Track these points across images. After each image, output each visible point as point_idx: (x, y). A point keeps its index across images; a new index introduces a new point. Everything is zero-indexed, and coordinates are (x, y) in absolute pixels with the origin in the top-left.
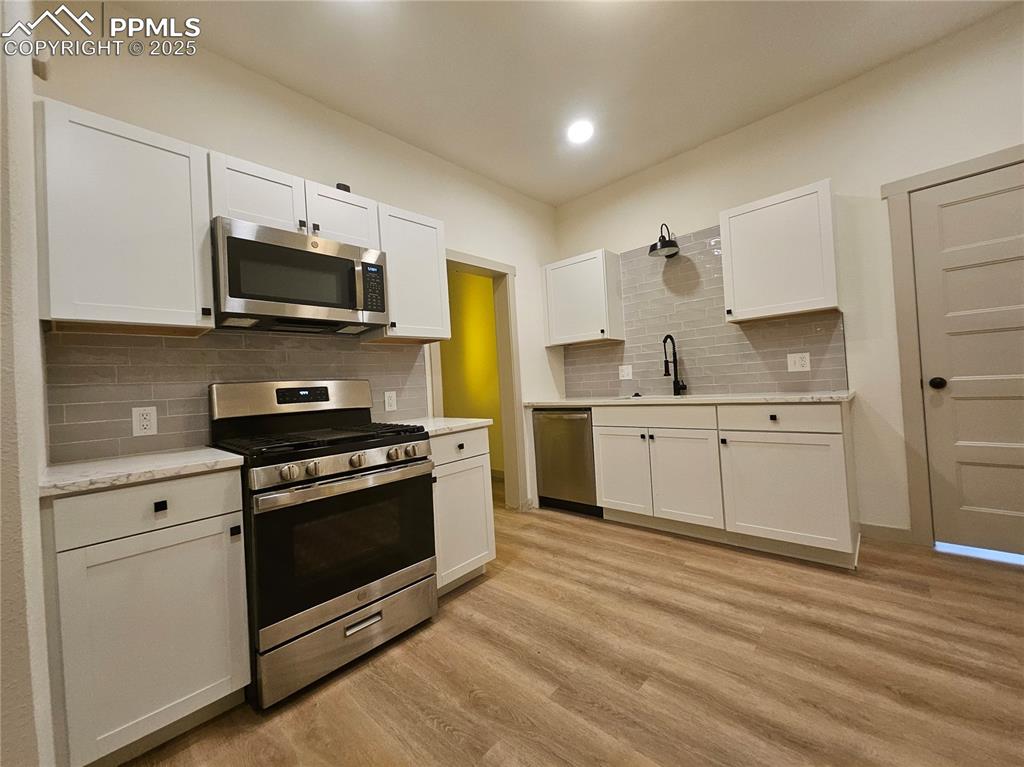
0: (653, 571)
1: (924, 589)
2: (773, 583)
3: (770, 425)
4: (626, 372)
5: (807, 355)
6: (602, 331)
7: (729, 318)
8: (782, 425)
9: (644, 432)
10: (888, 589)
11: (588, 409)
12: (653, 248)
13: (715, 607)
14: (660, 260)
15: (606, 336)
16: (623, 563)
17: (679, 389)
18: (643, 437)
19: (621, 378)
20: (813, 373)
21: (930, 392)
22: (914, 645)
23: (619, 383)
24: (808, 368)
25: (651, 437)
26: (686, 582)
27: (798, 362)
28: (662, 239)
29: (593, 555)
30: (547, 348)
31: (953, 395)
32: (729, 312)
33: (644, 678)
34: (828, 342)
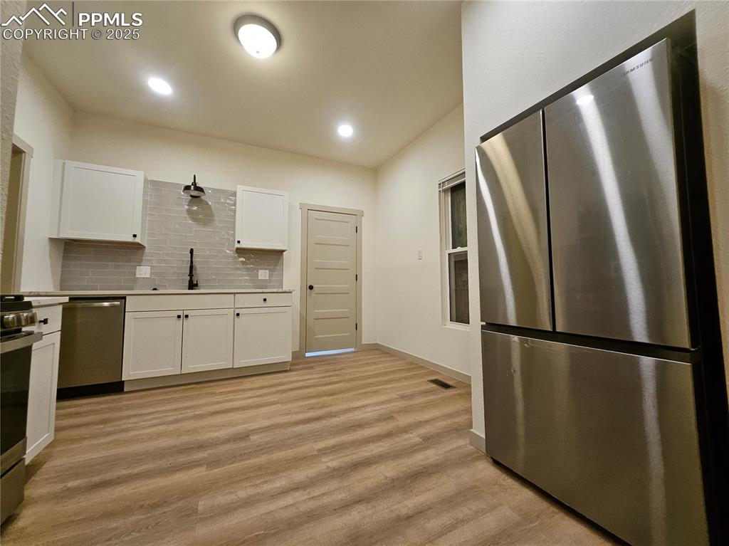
0: (202, 401)
1: (312, 368)
2: (266, 384)
3: (263, 304)
4: (144, 271)
5: (267, 271)
6: (135, 236)
7: (238, 246)
8: (268, 303)
9: (180, 313)
10: (302, 371)
11: (123, 298)
12: (187, 188)
13: (251, 400)
14: (186, 197)
15: (138, 240)
16: (174, 406)
17: (192, 285)
18: (179, 317)
19: (137, 276)
20: (270, 281)
21: (308, 290)
22: (321, 383)
23: (136, 279)
24: (267, 278)
25: (187, 316)
26: (226, 398)
27: (263, 274)
28: (194, 184)
29: (143, 411)
30: (50, 239)
31: (316, 292)
32: (239, 242)
33: (248, 436)
34: (276, 266)
